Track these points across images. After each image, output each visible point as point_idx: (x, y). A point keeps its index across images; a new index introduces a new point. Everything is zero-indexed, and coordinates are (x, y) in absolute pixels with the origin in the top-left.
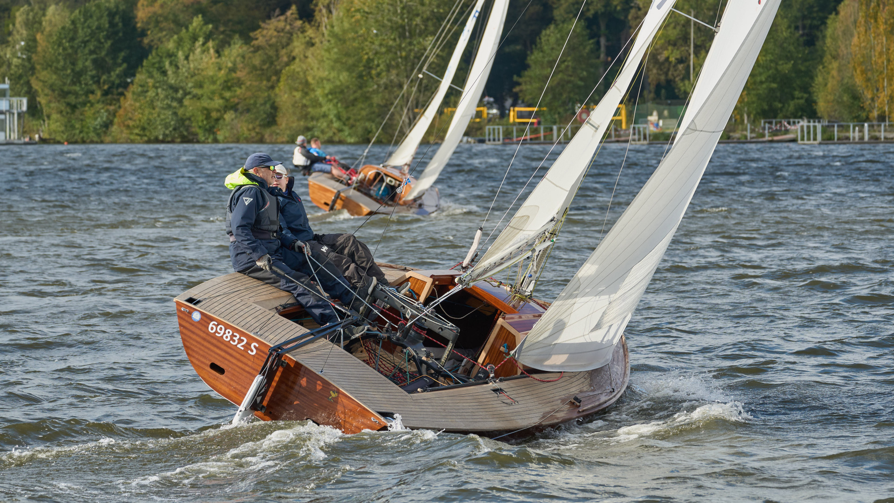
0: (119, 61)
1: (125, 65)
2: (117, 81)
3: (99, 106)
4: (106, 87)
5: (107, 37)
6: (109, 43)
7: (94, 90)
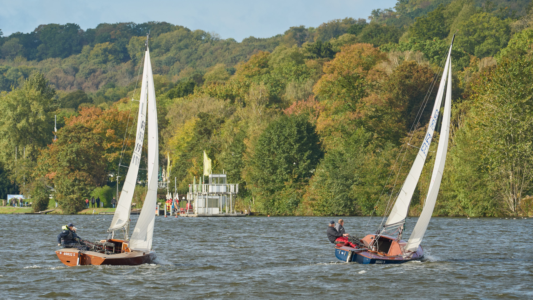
0: (305, 158)
1: (309, 161)
2: (304, 173)
3: (291, 190)
4: (296, 177)
5: (296, 141)
6: (298, 145)
7: (287, 178)
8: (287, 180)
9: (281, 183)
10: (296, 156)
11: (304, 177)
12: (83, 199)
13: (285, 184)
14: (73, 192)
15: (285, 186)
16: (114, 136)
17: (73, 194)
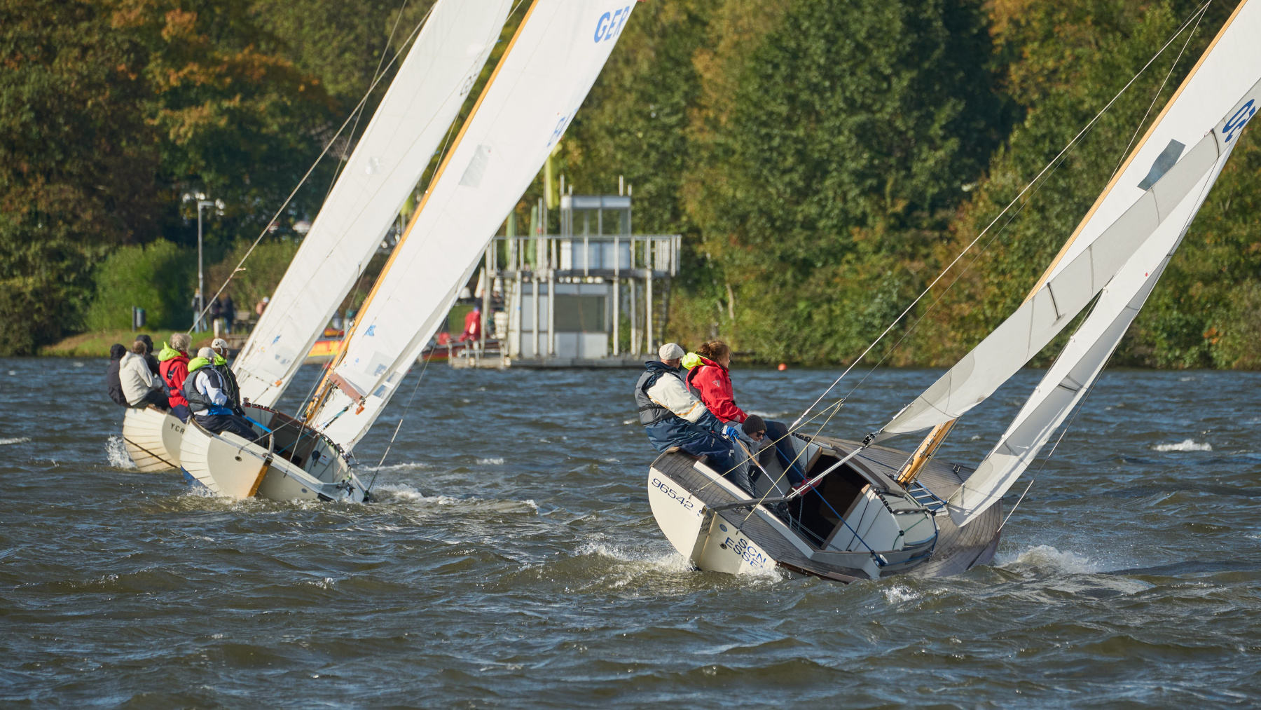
0: (936, 130)
1: (953, 144)
2: (932, 191)
3: (878, 261)
4: (900, 207)
5: (903, 61)
6: (907, 76)
7: (864, 214)
8: (862, 221)
9: (839, 233)
10: (899, 124)
11: (933, 209)
12: (62, 293)
13: (855, 238)
14: (23, 267)
15: (855, 245)
16: (194, 38)
17: (25, 274)
